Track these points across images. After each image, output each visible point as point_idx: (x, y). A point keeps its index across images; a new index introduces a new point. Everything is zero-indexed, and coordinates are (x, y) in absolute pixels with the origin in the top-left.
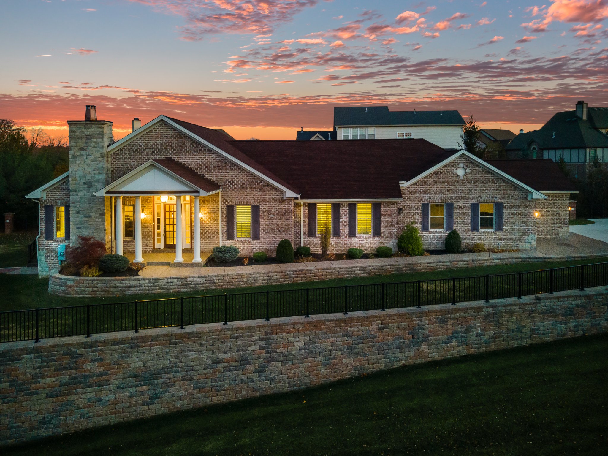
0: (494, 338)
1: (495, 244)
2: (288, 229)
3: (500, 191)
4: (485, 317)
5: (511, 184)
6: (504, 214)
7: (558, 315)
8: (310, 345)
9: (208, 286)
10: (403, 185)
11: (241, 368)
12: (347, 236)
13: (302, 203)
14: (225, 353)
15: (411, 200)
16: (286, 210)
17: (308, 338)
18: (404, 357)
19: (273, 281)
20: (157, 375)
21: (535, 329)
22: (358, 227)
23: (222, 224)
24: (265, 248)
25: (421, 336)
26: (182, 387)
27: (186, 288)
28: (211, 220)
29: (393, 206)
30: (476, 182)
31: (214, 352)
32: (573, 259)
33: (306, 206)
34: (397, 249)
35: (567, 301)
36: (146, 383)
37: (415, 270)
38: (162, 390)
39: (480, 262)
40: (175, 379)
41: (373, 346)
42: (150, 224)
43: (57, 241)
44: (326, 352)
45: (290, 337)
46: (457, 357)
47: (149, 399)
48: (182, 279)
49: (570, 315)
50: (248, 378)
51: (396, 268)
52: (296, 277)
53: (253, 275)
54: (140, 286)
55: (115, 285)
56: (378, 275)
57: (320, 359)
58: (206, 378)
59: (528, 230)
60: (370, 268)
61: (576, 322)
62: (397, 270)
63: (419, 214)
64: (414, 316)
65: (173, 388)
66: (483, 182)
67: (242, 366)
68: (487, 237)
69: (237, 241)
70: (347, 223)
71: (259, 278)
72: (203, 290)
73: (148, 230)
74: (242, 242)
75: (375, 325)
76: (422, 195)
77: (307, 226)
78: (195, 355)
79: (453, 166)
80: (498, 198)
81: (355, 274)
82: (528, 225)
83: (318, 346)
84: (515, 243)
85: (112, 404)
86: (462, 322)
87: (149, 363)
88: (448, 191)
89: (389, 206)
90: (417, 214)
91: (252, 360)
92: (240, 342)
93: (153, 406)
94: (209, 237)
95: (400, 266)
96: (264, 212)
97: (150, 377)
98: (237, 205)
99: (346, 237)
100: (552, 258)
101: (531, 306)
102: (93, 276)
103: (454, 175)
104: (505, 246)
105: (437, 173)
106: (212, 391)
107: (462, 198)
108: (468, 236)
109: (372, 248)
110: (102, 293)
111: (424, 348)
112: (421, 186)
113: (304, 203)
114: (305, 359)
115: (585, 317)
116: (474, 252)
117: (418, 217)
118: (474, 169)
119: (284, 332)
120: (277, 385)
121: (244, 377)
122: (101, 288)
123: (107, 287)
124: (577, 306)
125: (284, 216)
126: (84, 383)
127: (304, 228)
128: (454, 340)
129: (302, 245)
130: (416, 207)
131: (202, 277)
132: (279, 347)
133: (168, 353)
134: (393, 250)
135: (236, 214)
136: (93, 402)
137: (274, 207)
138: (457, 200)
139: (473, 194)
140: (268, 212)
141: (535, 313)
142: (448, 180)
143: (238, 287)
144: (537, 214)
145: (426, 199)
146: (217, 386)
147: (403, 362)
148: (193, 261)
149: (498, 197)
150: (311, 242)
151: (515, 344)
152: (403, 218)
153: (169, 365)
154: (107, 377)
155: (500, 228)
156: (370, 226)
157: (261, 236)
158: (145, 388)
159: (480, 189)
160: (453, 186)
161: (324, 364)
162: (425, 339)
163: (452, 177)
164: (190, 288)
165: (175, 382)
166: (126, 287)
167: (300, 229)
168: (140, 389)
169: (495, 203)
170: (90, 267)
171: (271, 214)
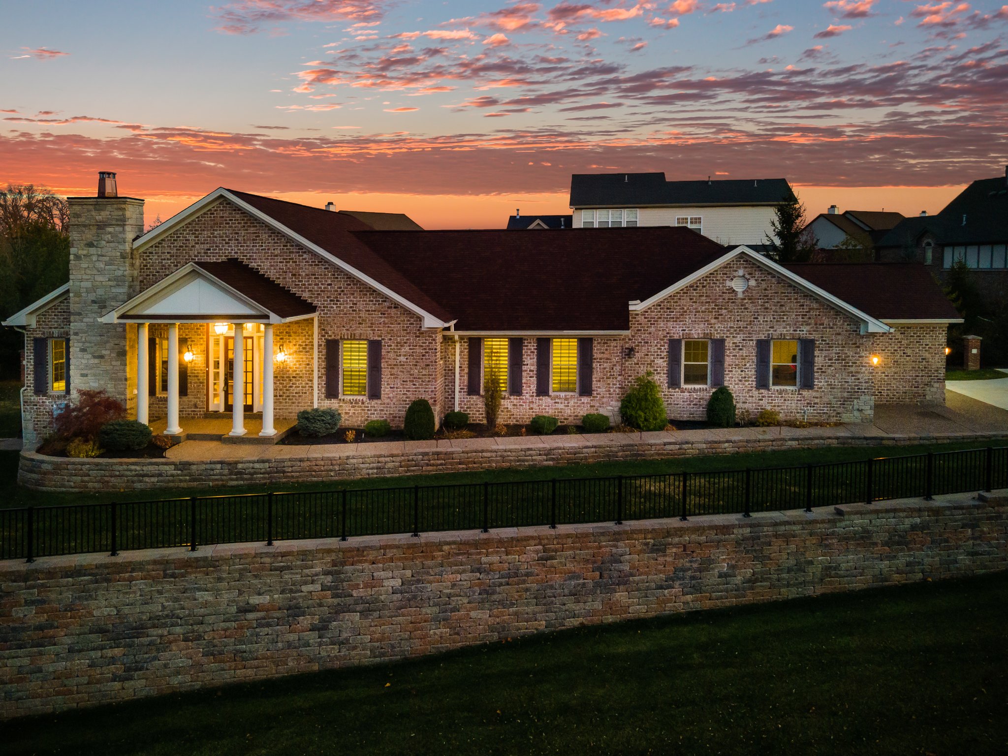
0: (752, 581)
1: (798, 413)
2: (429, 381)
3: (810, 318)
4: (738, 543)
5: (828, 305)
6: (816, 359)
7: (876, 544)
8: (413, 585)
9: (274, 477)
10: (636, 306)
11: (288, 621)
12: (535, 394)
13: (457, 338)
14: (259, 594)
15: (650, 333)
16: (425, 349)
17: (408, 573)
18: (583, 611)
19: (386, 470)
20: (139, 629)
21: (830, 567)
22: (554, 381)
23: (319, 371)
24: (390, 414)
25: (615, 574)
26: (184, 652)
27: (237, 480)
28: (300, 365)
29: (613, 344)
30: (767, 302)
31: (241, 593)
32: (934, 441)
33: (464, 342)
34: (619, 419)
35: (894, 518)
36: (121, 643)
37: (641, 455)
38: (146, 656)
39: (761, 444)
40: (171, 637)
41: (527, 590)
42: (201, 370)
43: (52, 397)
44: (440, 597)
45: (378, 570)
46: (681, 613)
47: (125, 671)
48: (229, 464)
49: (899, 543)
50: (299, 639)
51: (606, 453)
52: (428, 465)
53: (352, 461)
54: (160, 475)
55: (117, 473)
56: (574, 463)
57: (429, 611)
58: (225, 638)
59: (859, 389)
60: (560, 451)
61: (910, 556)
62: (608, 456)
63: (663, 358)
64: (602, 538)
65: (167, 653)
66: (778, 302)
67: (290, 618)
68: (785, 400)
69: (343, 400)
70: (535, 372)
71: (362, 466)
72: (265, 484)
73: (199, 380)
74: (352, 403)
75: (532, 551)
76: (670, 324)
77: (466, 377)
78: (207, 596)
79: (726, 274)
80: (805, 331)
81: (532, 460)
82: (858, 379)
83: (427, 588)
84: (834, 410)
85: (59, 678)
86: (693, 552)
87: (126, 610)
88: (716, 318)
89: (607, 343)
90: (661, 358)
91: (308, 608)
92: (287, 577)
93: (132, 682)
94: (296, 393)
95: (613, 449)
96: (388, 352)
97: (126, 634)
98: (345, 339)
99: (533, 396)
100: (894, 439)
101: (826, 526)
102: (87, 456)
103: (727, 290)
104: (815, 416)
105: (697, 286)
106: (235, 660)
107: (740, 330)
108: (750, 396)
109: (577, 416)
110: (96, 485)
111: (621, 596)
112: (668, 309)
113: (461, 338)
114: (403, 610)
115: (928, 548)
116: (758, 426)
117: (662, 363)
118: (762, 280)
119: (366, 561)
120: (352, 653)
121: (292, 637)
122: (95, 477)
123: (105, 476)
124: (914, 527)
125: (422, 359)
126: (11, 641)
127: (460, 380)
128: (677, 583)
129: (457, 409)
130: (659, 345)
131: (263, 462)
132: (357, 587)
133: (160, 592)
134: (611, 419)
135: (343, 355)
136: (27, 673)
137: (405, 343)
138: (731, 333)
139: (760, 324)
140: (395, 352)
141: (831, 539)
142: (716, 299)
143: (324, 479)
144: (875, 360)
145: (677, 331)
146: (245, 652)
147: (581, 620)
148: (260, 434)
149: (806, 328)
150: (472, 404)
151: (791, 593)
152: (635, 364)
153: (160, 614)
154: (51, 632)
155: (808, 384)
156: (575, 378)
157: (383, 392)
158: (117, 651)
159: (773, 315)
160: (725, 309)
161: (436, 619)
162: (623, 580)
163: (723, 293)
164: (243, 479)
165: (170, 643)
166: (137, 475)
167: (454, 382)
168: (109, 653)
169: (799, 339)
170: (86, 441)
171: (400, 355)
